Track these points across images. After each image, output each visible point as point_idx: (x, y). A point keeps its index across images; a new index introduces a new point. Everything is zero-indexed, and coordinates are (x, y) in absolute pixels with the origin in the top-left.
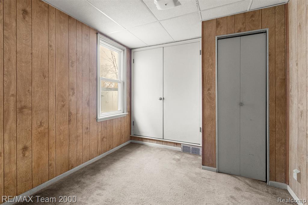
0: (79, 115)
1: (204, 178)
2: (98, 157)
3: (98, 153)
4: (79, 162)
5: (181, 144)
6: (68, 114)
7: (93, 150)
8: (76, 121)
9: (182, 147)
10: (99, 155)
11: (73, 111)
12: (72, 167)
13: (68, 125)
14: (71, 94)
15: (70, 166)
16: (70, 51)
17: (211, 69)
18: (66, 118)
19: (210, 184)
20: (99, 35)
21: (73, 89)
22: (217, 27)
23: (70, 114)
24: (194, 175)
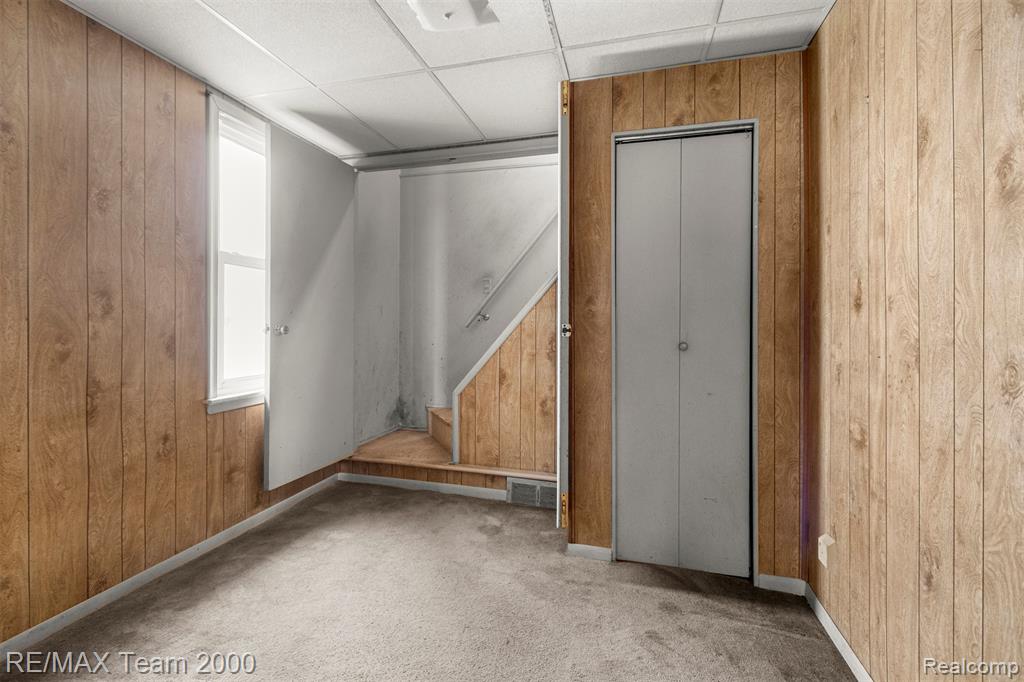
0: (132, 392)
1: (573, 582)
2: (209, 540)
3: (211, 525)
4: (129, 563)
5: (506, 477)
6: (82, 389)
7: (189, 515)
8: (117, 413)
9: (510, 486)
10: (213, 535)
11: (107, 377)
12: (103, 585)
13: (84, 431)
14: (99, 313)
15: (93, 583)
16: (95, 152)
17: (597, 237)
18: (73, 402)
19: (588, 601)
20: (214, 98)
21: (105, 294)
22: (615, 104)
23: (92, 388)
24: (544, 577)
